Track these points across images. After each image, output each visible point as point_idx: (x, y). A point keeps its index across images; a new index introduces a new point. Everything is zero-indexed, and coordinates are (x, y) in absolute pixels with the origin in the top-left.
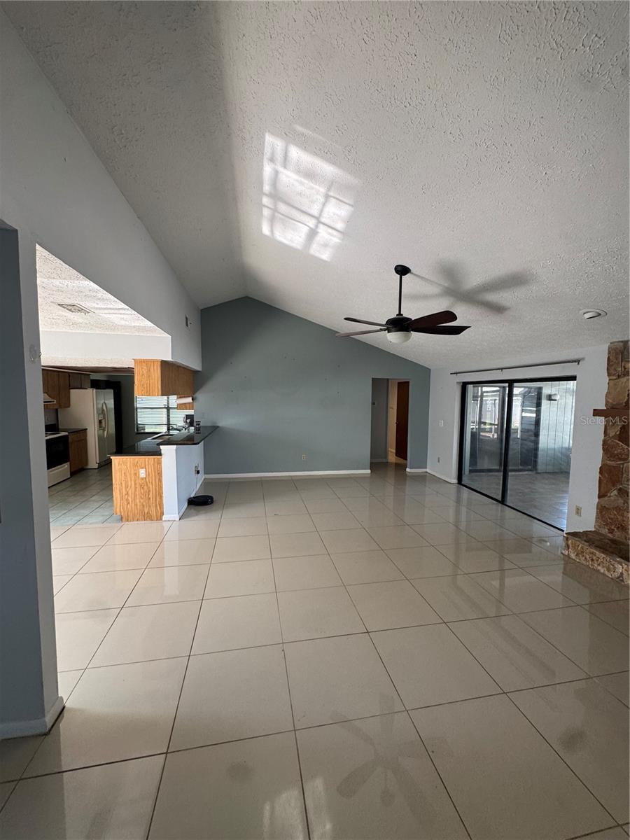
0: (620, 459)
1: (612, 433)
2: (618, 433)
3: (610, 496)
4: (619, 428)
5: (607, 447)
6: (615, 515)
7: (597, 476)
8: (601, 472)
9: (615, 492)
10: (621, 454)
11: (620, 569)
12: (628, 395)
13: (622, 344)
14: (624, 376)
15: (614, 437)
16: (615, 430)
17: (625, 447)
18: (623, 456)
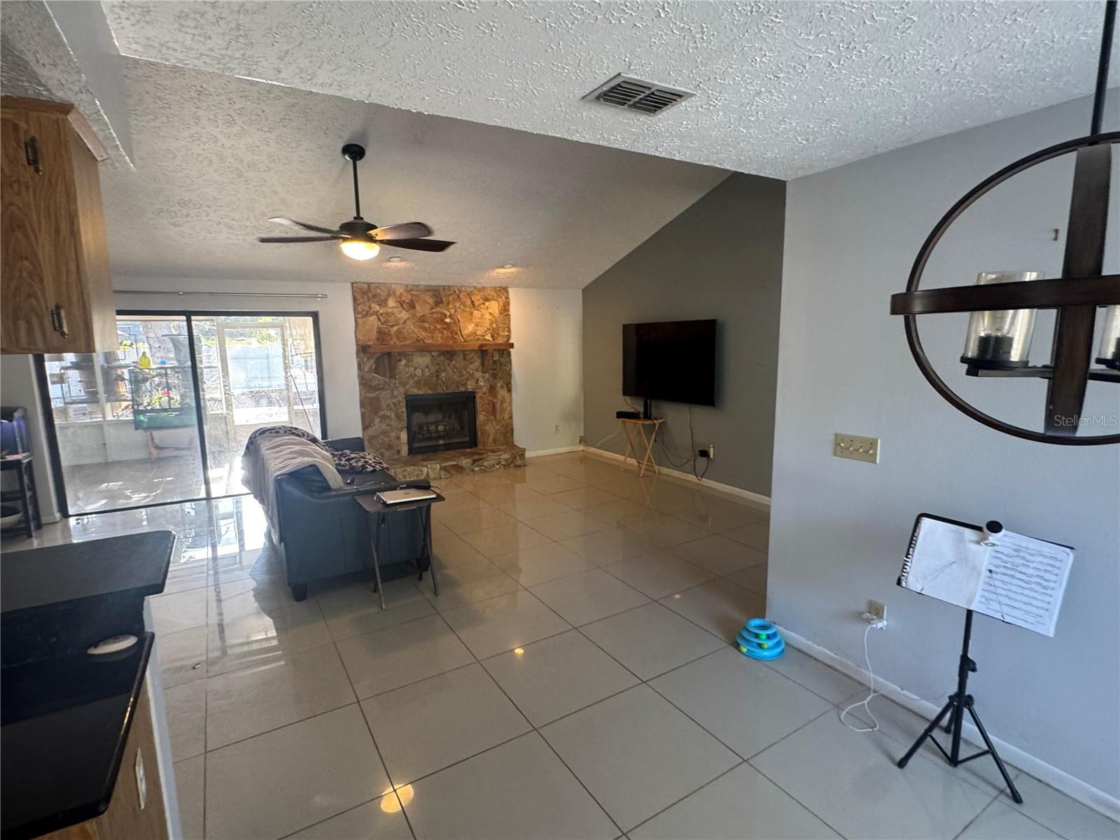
0: (379, 389)
1: (366, 369)
2: (374, 367)
3: (374, 425)
4: (373, 361)
5: (364, 383)
6: (382, 439)
7: (358, 411)
8: (362, 405)
9: (378, 420)
10: (378, 385)
11: (425, 470)
12: (378, 332)
13: (366, 286)
14: (371, 315)
15: (369, 371)
16: (370, 364)
17: (381, 378)
18: (381, 386)
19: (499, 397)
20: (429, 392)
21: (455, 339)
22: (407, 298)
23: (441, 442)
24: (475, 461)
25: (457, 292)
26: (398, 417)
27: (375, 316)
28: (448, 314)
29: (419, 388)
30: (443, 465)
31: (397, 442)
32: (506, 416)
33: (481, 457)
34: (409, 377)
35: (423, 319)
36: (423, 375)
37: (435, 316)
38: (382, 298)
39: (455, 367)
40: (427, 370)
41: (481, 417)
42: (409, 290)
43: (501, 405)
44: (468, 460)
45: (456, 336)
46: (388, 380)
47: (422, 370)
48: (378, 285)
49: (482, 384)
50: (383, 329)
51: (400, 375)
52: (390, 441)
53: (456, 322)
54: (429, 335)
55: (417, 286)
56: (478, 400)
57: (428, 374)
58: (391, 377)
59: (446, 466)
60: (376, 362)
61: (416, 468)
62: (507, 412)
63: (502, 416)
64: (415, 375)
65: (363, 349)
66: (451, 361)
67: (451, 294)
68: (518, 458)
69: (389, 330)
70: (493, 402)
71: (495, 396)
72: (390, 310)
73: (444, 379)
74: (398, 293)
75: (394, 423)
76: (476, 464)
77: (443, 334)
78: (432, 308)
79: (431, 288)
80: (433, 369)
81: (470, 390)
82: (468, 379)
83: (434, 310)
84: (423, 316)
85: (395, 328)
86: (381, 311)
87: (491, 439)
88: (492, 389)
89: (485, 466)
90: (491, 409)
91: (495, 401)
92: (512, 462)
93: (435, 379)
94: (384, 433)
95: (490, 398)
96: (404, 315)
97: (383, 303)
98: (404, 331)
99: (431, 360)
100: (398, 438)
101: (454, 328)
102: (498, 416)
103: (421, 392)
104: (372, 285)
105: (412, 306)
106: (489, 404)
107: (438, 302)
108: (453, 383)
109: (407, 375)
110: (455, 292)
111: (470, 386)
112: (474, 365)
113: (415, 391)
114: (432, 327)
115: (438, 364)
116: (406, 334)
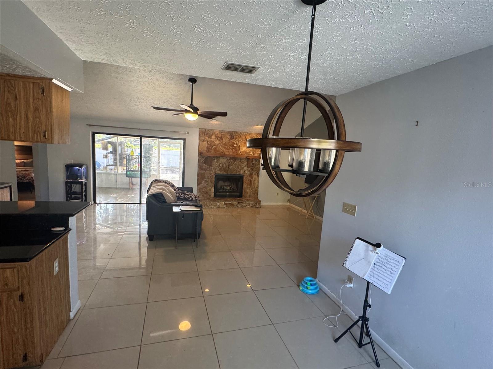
0: (206, 170)
2: (204, 161)
3: (202, 184)
4: (204, 159)
5: (200, 167)
6: (204, 190)
7: (196, 177)
8: (198, 176)
9: (203, 182)
11: (218, 204)
12: (207, 148)
13: (204, 130)
14: (205, 141)
15: (202, 163)
16: (203, 160)
17: (206, 166)
18: (206, 169)
19: (253, 178)
20: (225, 173)
21: (238, 153)
22: (219, 135)
23: (228, 194)
24: (239, 203)
25: (240, 135)
26: (211, 182)
27: (207, 142)
28: (235, 143)
29: (221, 171)
30: (225, 203)
31: (210, 191)
32: (256, 187)
33: (242, 201)
34: (217, 167)
35: (225, 144)
36: (223, 166)
37: (230, 143)
38: (210, 135)
39: (236, 164)
40: (225, 164)
41: (245, 186)
42: (220, 132)
43: (254, 182)
44: (236, 202)
45: (238, 152)
46: (209, 167)
47: (223, 164)
48: (209, 130)
49: (247, 172)
50: (209, 147)
51: (214, 165)
52: (207, 191)
53: (239, 147)
54: (227, 151)
55: (224, 131)
56: (244, 178)
57: (225, 166)
58: (210, 166)
59: (227, 203)
60: (205, 159)
61: (215, 202)
62: (256, 185)
63: (254, 186)
64: (220, 166)
65: (200, 154)
66: (235, 162)
67: (238, 135)
68: (257, 204)
69: (211, 148)
70: (250, 180)
71: (252, 178)
72: (212, 140)
73: (231, 169)
74: (216, 133)
75: (210, 184)
76: (239, 204)
77: (233, 151)
78: (229, 140)
79: (229, 132)
80: (227, 164)
81: (241, 174)
82: (241, 170)
83: (230, 141)
84: (225, 143)
85: (214, 147)
86: (209, 140)
87: (248, 195)
88: (251, 175)
89: (243, 205)
90: (249, 182)
91: (251, 179)
92: (255, 205)
93: (227, 168)
94: (205, 187)
95: (250, 178)
96: (217, 142)
97: (210, 137)
98: (217, 148)
99: (227, 160)
100: (210, 190)
101: (237, 149)
102: (252, 186)
103: (221, 173)
104: (206, 130)
105: (221, 139)
106: (249, 181)
107: (232, 138)
108: (235, 171)
109: (217, 166)
110: (239, 134)
111: (242, 172)
112: (244, 164)
113: (219, 172)
114: (228, 148)
115: (229, 162)
116: (218, 150)
